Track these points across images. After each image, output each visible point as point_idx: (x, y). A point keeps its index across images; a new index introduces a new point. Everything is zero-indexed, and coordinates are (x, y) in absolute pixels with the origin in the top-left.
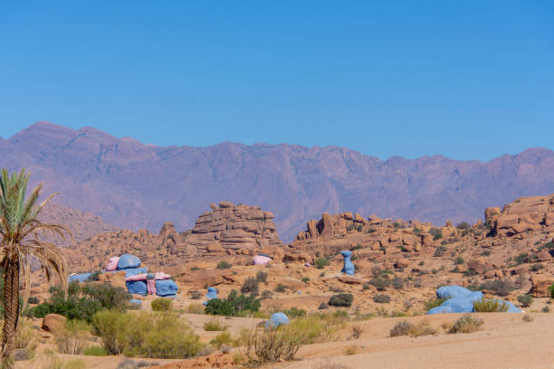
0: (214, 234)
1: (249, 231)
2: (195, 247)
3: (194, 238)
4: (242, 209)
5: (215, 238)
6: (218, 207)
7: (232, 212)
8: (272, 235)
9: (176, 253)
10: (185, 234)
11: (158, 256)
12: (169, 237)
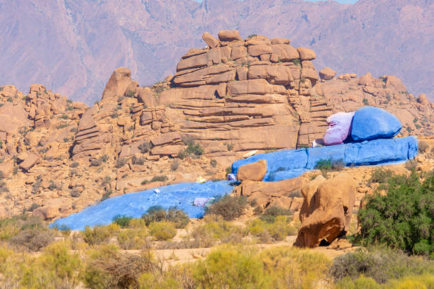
0: (214, 88)
1: (277, 83)
2: (180, 111)
3: (176, 96)
4: (260, 44)
5: (217, 94)
6: (217, 41)
7: (243, 48)
8: (313, 91)
9: (151, 123)
10: (158, 89)
11: (116, 128)
12: (128, 94)
